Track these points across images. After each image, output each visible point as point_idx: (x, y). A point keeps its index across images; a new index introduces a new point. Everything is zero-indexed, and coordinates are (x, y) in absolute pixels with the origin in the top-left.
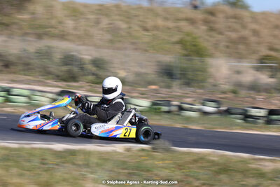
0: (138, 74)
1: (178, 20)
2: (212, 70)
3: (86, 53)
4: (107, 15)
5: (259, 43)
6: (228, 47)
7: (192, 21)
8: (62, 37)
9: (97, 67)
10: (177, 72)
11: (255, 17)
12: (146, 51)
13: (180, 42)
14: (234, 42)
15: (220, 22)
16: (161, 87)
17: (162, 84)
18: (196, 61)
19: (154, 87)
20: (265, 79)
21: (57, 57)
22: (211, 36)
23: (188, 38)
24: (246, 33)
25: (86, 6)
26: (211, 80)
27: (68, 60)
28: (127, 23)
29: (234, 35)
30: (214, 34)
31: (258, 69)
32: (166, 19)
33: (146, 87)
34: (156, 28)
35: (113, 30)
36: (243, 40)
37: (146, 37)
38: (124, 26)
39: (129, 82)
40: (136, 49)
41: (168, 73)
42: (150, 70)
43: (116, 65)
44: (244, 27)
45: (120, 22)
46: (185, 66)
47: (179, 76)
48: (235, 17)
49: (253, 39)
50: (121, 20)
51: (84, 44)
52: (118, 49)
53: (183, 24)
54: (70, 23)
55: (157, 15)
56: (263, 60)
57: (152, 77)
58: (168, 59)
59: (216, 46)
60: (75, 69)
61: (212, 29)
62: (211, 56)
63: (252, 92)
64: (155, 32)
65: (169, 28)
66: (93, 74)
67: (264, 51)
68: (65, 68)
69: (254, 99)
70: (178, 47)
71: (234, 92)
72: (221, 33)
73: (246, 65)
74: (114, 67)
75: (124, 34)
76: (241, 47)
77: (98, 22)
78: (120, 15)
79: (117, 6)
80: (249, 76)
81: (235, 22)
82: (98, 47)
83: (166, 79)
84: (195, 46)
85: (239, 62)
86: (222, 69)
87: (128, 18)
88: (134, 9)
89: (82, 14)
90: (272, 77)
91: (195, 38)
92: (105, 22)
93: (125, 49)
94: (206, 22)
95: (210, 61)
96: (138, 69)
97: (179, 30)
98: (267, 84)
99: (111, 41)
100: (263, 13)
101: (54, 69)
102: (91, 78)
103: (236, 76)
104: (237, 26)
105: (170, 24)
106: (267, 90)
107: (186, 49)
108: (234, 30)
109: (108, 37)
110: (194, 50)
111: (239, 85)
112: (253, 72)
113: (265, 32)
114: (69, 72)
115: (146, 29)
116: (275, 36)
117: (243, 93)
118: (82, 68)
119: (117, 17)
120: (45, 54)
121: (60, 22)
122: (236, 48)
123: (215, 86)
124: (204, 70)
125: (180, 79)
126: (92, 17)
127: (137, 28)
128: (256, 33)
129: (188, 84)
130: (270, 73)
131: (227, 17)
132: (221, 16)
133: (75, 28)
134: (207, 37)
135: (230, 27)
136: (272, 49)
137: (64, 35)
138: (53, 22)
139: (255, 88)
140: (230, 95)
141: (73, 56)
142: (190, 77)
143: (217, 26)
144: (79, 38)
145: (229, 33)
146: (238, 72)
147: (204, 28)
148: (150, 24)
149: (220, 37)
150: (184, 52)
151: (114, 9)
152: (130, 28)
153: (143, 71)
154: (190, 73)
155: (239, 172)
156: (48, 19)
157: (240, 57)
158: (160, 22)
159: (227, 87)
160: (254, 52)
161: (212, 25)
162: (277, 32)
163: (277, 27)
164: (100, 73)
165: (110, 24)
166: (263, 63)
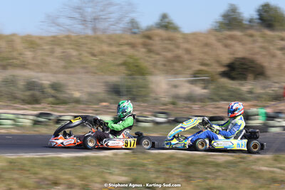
0: (90, 94)
1: (121, 45)
2: (152, 86)
3: (45, 79)
4: (59, 45)
5: (191, 60)
6: (164, 65)
7: (133, 45)
8: (24, 66)
9: (56, 90)
10: (123, 90)
11: (186, 38)
12: (95, 73)
13: (124, 64)
14: (170, 61)
15: (157, 44)
16: (111, 104)
17: (112, 101)
18: (139, 80)
19: (104, 104)
20: (199, 90)
21: (21, 84)
22: (150, 57)
23: (131, 61)
24: (180, 52)
25: (41, 38)
26: (153, 95)
27: (31, 85)
28: (77, 50)
29: (169, 55)
30: (152, 55)
31: (192, 82)
32: (110, 45)
33: (98, 104)
34: (102, 53)
35: (66, 58)
36: (178, 58)
37: (94, 62)
38: (74, 53)
39: (83, 101)
40: (87, 73)
41: (117, 92)
42: (100, 90)
43: (71, 88)
44: (178, 47)
45: (72, 51)
46: (130, 84)
47: (125, 93)
48: (170, 39)
49: (186, 57)
50: (72, 49)
51: (42, 72)
52: (72, 73)
53: (125, 48)
54: (29, 54)
55: (102, 42)
56: (196, 74)
57: (103, 95)
58: (114, 79)
59: (155, 65)
60: (37, 93)
61: (150, 51)
62: (151, 74)
63: (188, 102)
64: (102, 57)
65: (113, 53)
66: (53, 96)
67: (197, 67)
68: (28, 93)
69: (191, 108)
70: (123, 69)
71: (173, 103)
72: (158, 54)
73: (181, 79)
74: (69, 89)
75: (76, 60)
76: (176, 64)
77: (52, 52)
78: (70, 44)
79: (68, 37)
80: (185, 89)
81: (170, 44)
82: (54, 73)
83: (116, 97)
84: (137, 66)
85: (176, 78)
86: (161, 84)
87: (78, 46)
88: (82, 38)
89: (38, 45)
90: (205, 88)
91: (136, 60)
92: (58, 50)
93: (78, 73)
94: (145, 45)
95: (150, 78)
96: (90, 90)
97: (122, 53)
98: (202, 95)
99: (65, 67)
100: (194, 34)
101: (19, 94)
102: (51, 99)
103: (174, 89)
104: (171, 47)
105: (114, 49)
106: (202, 99)
107: (129, 70)
108: (169, 50)
109: (62, 63)
110: (137, 70)
111: (177, 97)
112: (188, 85)
113: (196, 50)
114: (33, 96)
115: (94, 55)
116: (205, 53)
117: (181, 103)
118: (43, 92)
119: (69, 46)
120: (11, 82)
121: (20, 54)
122: (172, 66)
123: (156, 99)
124: (145, 87)
125: (127, 95)
126: (47, 47)
127: (86, 54)
128: (188, 51)
129: (134, 99)
130: (203, 85)
131: (162, 40)
132: (157, 38)
133: (34, 58)
134: (147, 58)
135: (165, 48)
136: (203, 64)
137: (24, 65)
138: (15, 54)
139: (190, 98)
140: (170, 107)
141: (34, 82)
142: (134, 93)
143: (154, 48)
144: (38, 66)
145: (165, 53)
146: (175, 86)
147: (144, 50)
148: (96, 50)
149: (158, 57)
150: (129, 73)
151: (65, 39)
152: (80, 54)
153: (94, 90)
154: (134, 90)
155: (201, 164)
156: (10, 52)
157: (176, 73)
158: (105, 48)
159: (167, 100)
160: (189, 68)
161: (149, 47)
162: (206, 49)
163: (206, 45)
164: (58, 95)
165: (63, 52)
166: (197, 77)
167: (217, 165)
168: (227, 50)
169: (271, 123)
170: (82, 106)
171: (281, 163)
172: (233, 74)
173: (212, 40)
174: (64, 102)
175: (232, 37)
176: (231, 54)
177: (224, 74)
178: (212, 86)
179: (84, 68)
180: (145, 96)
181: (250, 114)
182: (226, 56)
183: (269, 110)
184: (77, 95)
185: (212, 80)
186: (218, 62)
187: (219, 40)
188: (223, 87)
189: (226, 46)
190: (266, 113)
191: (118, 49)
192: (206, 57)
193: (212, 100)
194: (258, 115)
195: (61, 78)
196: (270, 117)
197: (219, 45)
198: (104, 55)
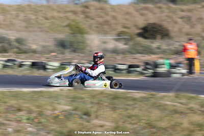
0: (44, 47)
1: (67, 12)
2: (88, 42)
3: (12, 35)
4: (22, 11)
5: (116, 24)
6: (97, 27)
7: (75, 13)
9: (19, 43)
10: (67, 44)
11: (113, 8)
12: (48, 32)
13: (68, 26)
14: (101, 24)
15: (92, 12)
16: (58, 54)
17: (59, 52)
18: (79, 37)
19: (53, 54)
20: (121, 46)
22: (87, 21)
23: (73, 23)
24: (108, 18)
25: (9, 6)
26: (88, 48)
27: (2, 40)
28: (36, 15)
29: (101, 20)
30: (88, 19)
31: (117, 40)
32: (59, 12)
33: (49, 54)
34: (53, 17)
35: (27, 20)
36: (107, 22)
37: (47, 24)
38: (33, 17)
39: (39, 52)
40: (41, 31)
41: (62, 45)
42: (51, 44)
43: (30, 42)
44: (107, 14)
45: (31, 15)
46: (72, 40)
47: (69, 46)
48: (101, 9)
49: (113, 22)
51: (10, 30)
52: (31, 32)
53: (69, 14)
55: (53, 10)
56: (119, 34)
57: (53, 48)
58: (61, 36)
59: (90, 27)
60: (6, 45)
61: (87, 17)
62: (87, 33)
64: (52, 20)
65: (61, 18)
66: (17, 48)
67: (120, 29)
69: (116, 58)
70: (67, 29)
72: (93, 19)
73: (109, 38)
75: (34, 22)
76: (106, 27)
77: (17, 16)
78: (30, 11)
79: (29, 6)
80: (111, 45)
81: (102, 12)
82: (18, 31)
83: (61, 49)
84: (77, 27)
85: (105, 36)
86: (95, 41)
87: (36, 12)
88: (38, 7)
89: (8, 11)
90: (125, 44)
91: (77, 23)
92: (22, 15)
93: (35, 31)
94: (83, 12)
95: (87, 36)
96: (44, 44)
97: (67, 18)
98: (123, 49)
99: (26, 27)
100: (119, 5)
102: (15, 50)
103: (103, 45)
104: (103, 14)
105: (62, 15)
106: (123, 52)
107: (72, 30)
108: (101, 17)
109: (24, 24)
110: (78, 31)
111: (105, 50)
112: (114, 42)
113: (120, 17)
114: (2, 47)
115: (47, 19)
116: (126, 19)
117: (108, 55)
118: (10, 45)
122: (103, 27)
123: (90, 51)
124: (83, 42)
125: (70, 48)
126: (14, 13)
127: (41, 18)
128: (114, 18)
129: (74, 51)
130: (125, 42)
131: (96, 9)
132: (92, 8)
133: (4, 20)
134: (85, 22)
135: (98, 15)
136: (125, 27)
139: (115, 51)
141: (4, 37)
142: (76, 47)
144: (7, 26)
145: (98, 19)
146: (105, 43)
147: (83, 16)
148: (49, 15)
150: (72, 32)
151: (27, 7)
152: (37, 18)
153: (47, 44)
154: (75, 44)
157: (105, 33)
158: (55, 14)
160: (114, 30)
161: (86, 14)
162: (127, 17)
163: (127, 13)
164: (21, 47)
165: (25, 16)
166: (120, 36)
167: (134, 99)
168: (143, 18)
169: (173, 70)
170: (38, 55)
171: (180, 100)
172: (146, 35)
173: (132, 10)
174: (25, 52)
175: (146, 9)
176: (145, 20)
177: (140, 35)
178: (131, 43)
179: (40, 28)
180: (83, 49)
181: (158, 63)
182: (141, 22)
183: (172, 61)
184: (34, 47)
185: (131, 39)
186: (136, 26)
187: (137, 10)
188: (139, 44)
189: (142, 15)
190: (170, 63)
191: (64, 15)
192: (127, 22)
193: (131, 53)
194: (164, 64)
195: (23, 35)
196: (172, 66)
197: (136, 14)
198: (54, 19)
